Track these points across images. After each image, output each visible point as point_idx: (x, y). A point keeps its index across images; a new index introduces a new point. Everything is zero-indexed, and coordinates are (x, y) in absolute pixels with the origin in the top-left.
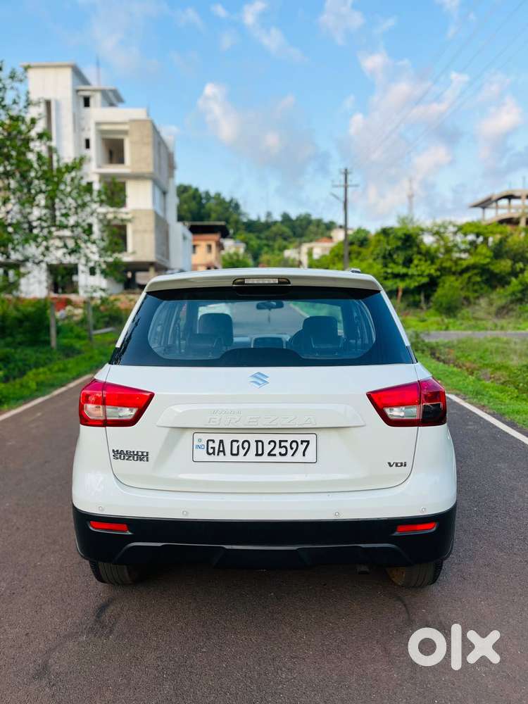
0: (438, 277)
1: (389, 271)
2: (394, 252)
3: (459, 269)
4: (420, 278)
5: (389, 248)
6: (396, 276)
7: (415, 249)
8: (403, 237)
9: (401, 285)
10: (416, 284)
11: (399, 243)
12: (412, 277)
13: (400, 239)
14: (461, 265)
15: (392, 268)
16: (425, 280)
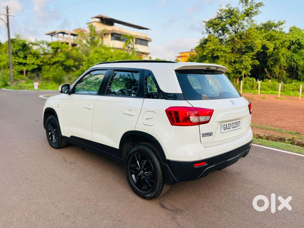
0: (42, 66)
1: (17, 61)
2: (18, 52)
3: (52, 62)
4: (33, 66)
5: (15, 49)
6: (20, 64)
7: (28, 51)
8: (22, 45)
9: (24, 69)
10: (32, 68)
11: (21, 48)
12: (29, 64)
13: (21, 45)
14: (52, 61)
15: (17, 59)
16: (36, 67)
